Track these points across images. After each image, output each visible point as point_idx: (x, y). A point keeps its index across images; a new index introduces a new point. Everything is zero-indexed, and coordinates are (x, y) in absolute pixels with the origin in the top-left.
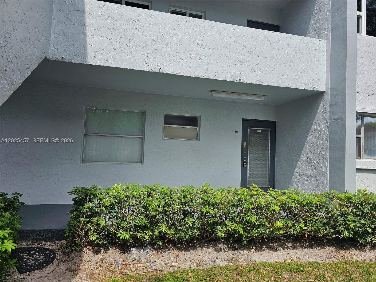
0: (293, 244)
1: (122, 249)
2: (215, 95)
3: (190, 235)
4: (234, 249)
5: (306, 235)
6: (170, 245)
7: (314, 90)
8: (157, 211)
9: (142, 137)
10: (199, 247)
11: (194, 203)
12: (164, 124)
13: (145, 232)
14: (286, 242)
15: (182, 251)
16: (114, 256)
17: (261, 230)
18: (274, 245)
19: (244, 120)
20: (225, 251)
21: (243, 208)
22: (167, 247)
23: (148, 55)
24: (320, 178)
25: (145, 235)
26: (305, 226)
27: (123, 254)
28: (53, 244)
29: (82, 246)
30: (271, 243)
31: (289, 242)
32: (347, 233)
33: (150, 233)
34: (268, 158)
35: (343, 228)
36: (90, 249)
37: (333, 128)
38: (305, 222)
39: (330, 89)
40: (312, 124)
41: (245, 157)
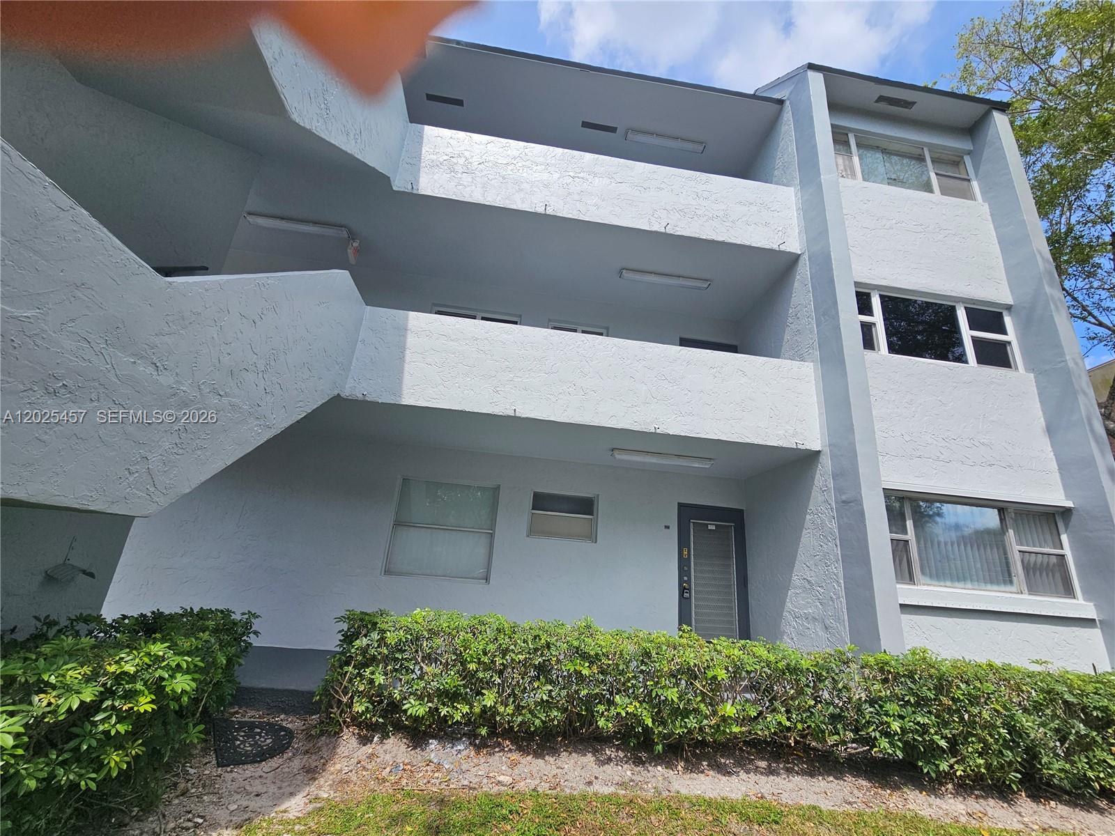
0: (770, 764)
1: (412, 740)
2: (619, 456)
3: (542, 721)
4: (639, 762)
5: (790, 741)
6: (507, 742)
7: (799, 447)
8: (479, 662)
9: (491, 532)
10: (564, 750)
11: (551, 651)
12: (533, 509)
13: (455, 704)
14: (753, 757)
15: (528, 754)
16: (395, 752)
17: (692, 722)
18: (728, 762)
19: (680, 505)
20: (617, 765)
21: (650, 668)
22: (499, 744)
23: (498, 389)
24: (831, 622)
25: (455, 712)
26: (789, 719)
27: (411, 750)
28: (298, 721)
29: (340, 725)
30: (720, 756)
31: (762, 759)
32: (887, 745)
33: (466, 709)
34: (732, 582)
35: (879, 731)
36: (354, 734)
37: (842, 518)
38: (788, 711)
39: (830, 445)
40: (806, 513)
41: (686, 578)
